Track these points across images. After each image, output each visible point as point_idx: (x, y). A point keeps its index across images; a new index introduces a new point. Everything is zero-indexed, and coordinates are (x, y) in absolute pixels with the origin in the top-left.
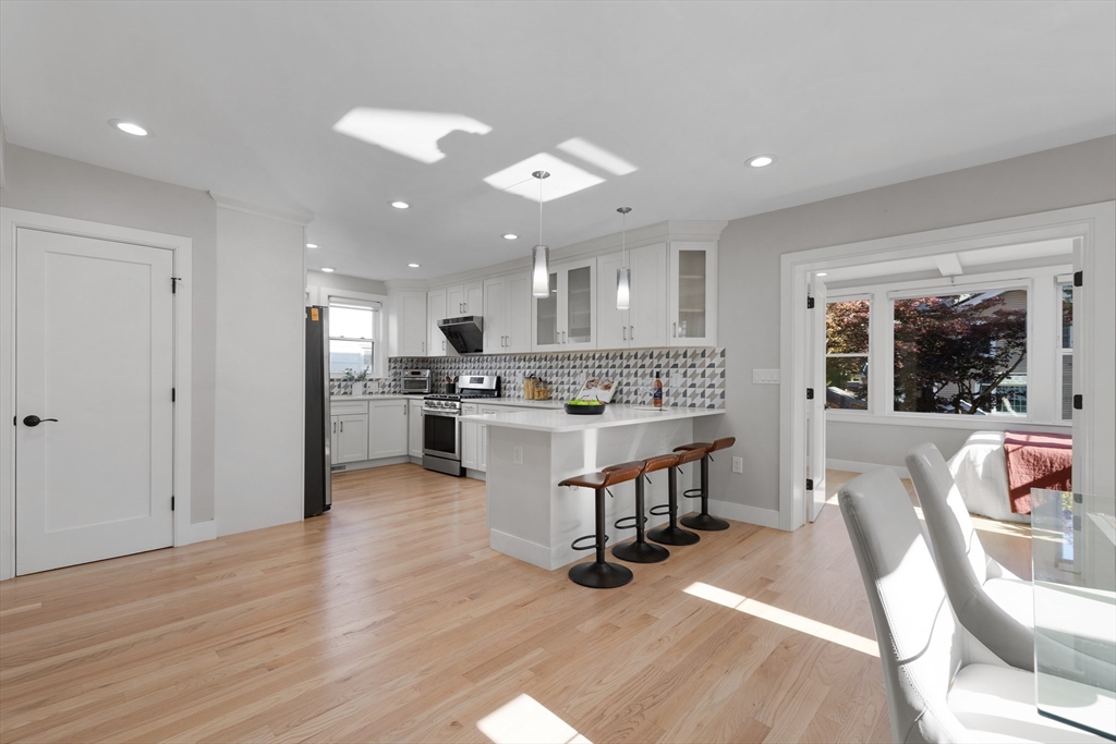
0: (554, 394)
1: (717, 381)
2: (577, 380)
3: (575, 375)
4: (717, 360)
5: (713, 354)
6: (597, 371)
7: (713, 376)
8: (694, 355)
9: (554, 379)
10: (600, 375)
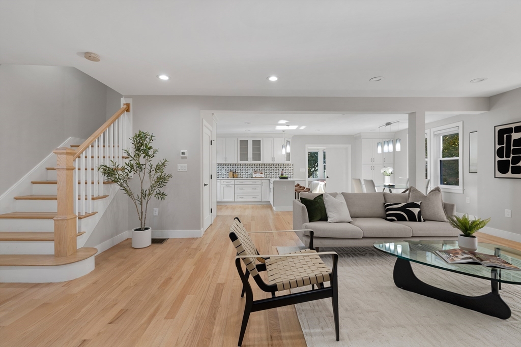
0: (239, 176)
1: (292, 171)
2: (248, 171)
3: (247, 170)
4: (291, 166)
5: (290, 165)
6: (256, 169)
7: (290, 170)
8: (286, 165)
9: (239, 171)
10: (257, 170)
